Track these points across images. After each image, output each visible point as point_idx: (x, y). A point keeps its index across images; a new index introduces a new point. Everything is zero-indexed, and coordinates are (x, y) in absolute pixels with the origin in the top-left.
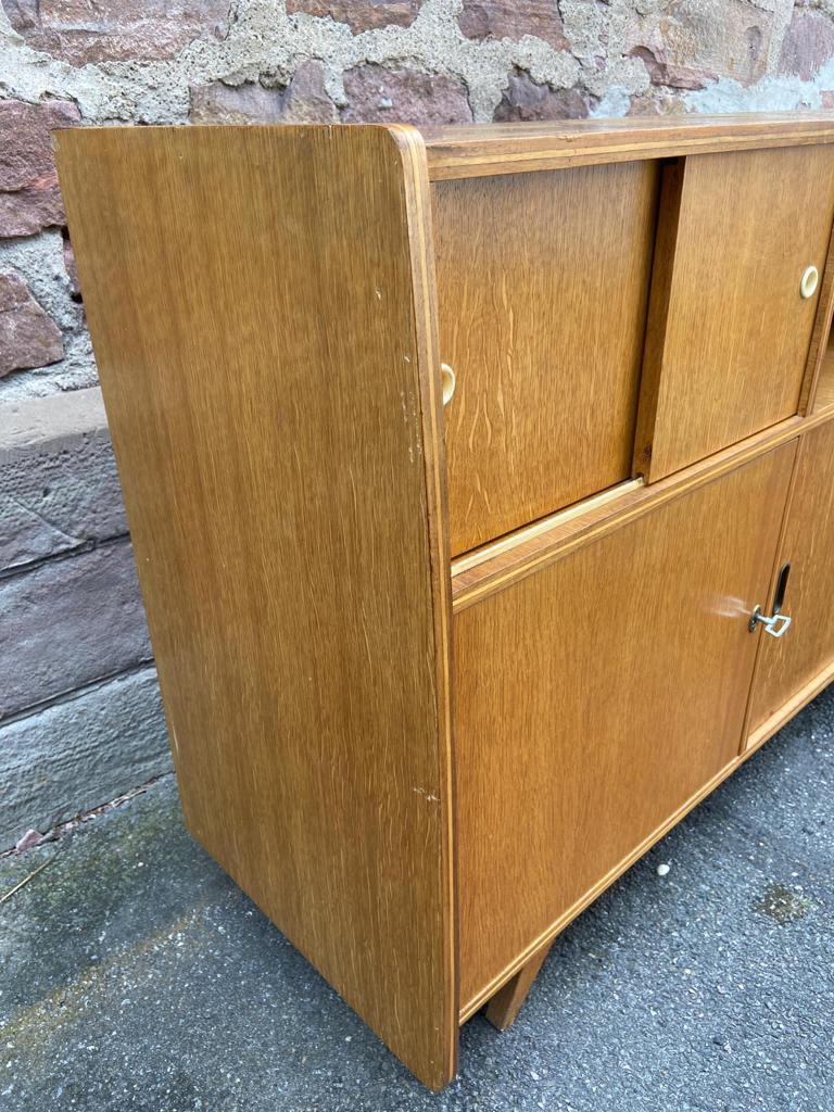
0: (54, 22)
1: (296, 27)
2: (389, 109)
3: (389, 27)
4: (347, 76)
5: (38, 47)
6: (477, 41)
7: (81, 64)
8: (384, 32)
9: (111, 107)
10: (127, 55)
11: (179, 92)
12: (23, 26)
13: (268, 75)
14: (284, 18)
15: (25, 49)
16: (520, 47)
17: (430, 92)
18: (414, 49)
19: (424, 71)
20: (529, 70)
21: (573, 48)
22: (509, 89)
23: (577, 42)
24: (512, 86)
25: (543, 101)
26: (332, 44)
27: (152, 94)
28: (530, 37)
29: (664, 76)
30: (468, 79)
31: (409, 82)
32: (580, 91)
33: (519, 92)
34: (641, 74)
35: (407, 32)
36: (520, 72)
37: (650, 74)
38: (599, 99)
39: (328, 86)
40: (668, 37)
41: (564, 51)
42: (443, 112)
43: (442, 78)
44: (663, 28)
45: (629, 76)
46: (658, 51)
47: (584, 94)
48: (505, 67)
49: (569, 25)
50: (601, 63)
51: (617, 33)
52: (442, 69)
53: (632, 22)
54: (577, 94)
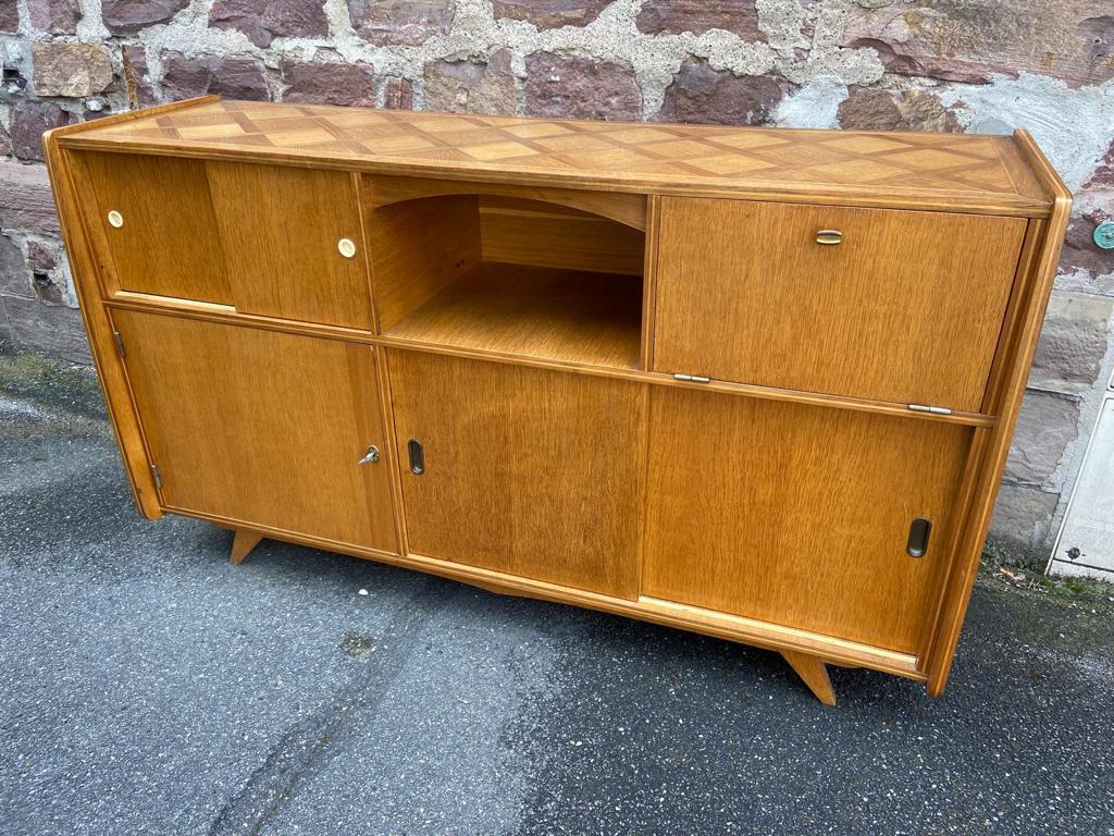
0: (370, 25)
1: (499, 27)
2: (557, 82)
3: (565, 27)
4: (528, 59)
5: (362, 37)
6: (652, 35)
7: (381, 46)
8: (560, 31)
9: (389, 69)
10: (400, 42)
11: (419, 64)
12: (356, 27)
13: (473, 56)
14: (490, 22)
15: (357, 38)
16: (700, 39)
17: (595, 73)
18: (583, 43)
19: (590, 58)
20: (707, 59)
21: (770, 40)
22: (679, 73)
23: (775, 35)
24: (684, 71)
25: (720, 85)
26: (521, 39)
27: (409, 64)
28: (718, 30)
29: (914, 68)
30: (635, 64)
31: (575, 65)
32: (774, 78)
33: (690, 77)
34: (870, 64)
35: (581, 30)
36: (700, 60)
37: (886, 65)
38: (799, 86)
39: (512, 65)
40: (920, 29)
41: (759, 43)
42: (608, 87)
43: (608, 63)
44: (910, 20)
45: (849, 67)
46: (898, 43)
47: (780, 81)
48: (678, 56)
49: (765, 20)
50: (801, 54)
51: (828, 25)
52: (610, 56)
53: (854, 15)
54: (772, 81)
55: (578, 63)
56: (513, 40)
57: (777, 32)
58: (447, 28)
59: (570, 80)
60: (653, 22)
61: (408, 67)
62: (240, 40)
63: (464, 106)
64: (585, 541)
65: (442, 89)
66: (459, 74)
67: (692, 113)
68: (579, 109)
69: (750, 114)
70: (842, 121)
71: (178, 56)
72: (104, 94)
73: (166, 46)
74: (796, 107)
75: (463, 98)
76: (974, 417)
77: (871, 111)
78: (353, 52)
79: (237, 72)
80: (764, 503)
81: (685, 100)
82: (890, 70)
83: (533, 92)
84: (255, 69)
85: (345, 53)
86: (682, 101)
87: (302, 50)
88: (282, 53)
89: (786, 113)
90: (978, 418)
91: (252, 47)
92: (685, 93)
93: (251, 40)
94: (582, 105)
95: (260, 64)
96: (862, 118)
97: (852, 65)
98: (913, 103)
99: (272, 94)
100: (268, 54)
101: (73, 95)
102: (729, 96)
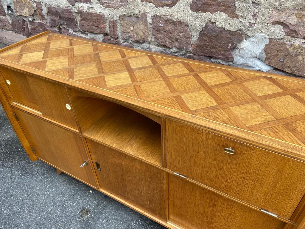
0: (103, 1)
1: (143, 5)
2: (162, 26)
3: (165, 7)
4: (152, 17)
6: (195, 12)
7: (107, 8)
8: (163, 8)
9: (109, 16)
10: (112, 7)
11: (118, 16)
12: (99, 1)
13: (135, 14)
14: (140, 3)
15: (99, 5)
16: (213, 15)
17: (175, 24)
18: (171, 13)
19: (173, 19)
20: (215, 23)
21: (240, 18)
22: (205, 27)
23: (242, 17)
24: (206, 26)
25: (219, 33)
26: (150, 10)
27: (115, 15)
28: (220, 12)
29: (297, 35)
30: (189, 22)
31: (168, 21)
32: (240, 32)
33: (209, 29)
34: (279, 32)
35: (170, 9)
36: (213, 23)
37: (286, 33)
38: (250, 37)
39: (147, 19)
40: (302, 20)
41: (235, 18)
42: (179, 29)
43: (179, 21)
44: (297, 16)
45: (270, 32)
46: (291, 25)
47: (243, 34)
48: (205, 21)
49: (238, 10)
50: (251, 25)
51: (263, 15)
52: (180, 19)
53: (274, 12)
54: (240, 34)
55: (169, 21)
56: (148, 10)
57: (243, 15)
58: (126, 4)
59: (166, 26)
60: (196, 7)
61: (115, 16)
62: (66, 2)
63: (132, 31)
64: (149, 203)
65: (125, 24)
66: (131, 20)
67: (209, 42)
68: (169, 36)
69: (230, 45)
70: (266, 51)
71: (50, 6)
72: (32, 16)
73: (47, 3)
74: (248, 44)
75: (132, 29)
76: (287, 221)
77: (278, 49)
78: (98, 9)
79: (66, 13)
80: (208, 212)
81: (206, 37)
82: (287, 34)
83: (154, 29)
84: (71, 12)
85: (96, 9)
86: (205, 37)
87: (84, 7)
88: (78, 8)
89: (244, 46)
90: (289, 221)
91: (69, 5)
92: (206, 35)
93: (69, 2)
94: (170, 35)
95: (72, 11)
96: (274, 51)
97: (272, 31)
98: (295, 49)
99: (77, 20)
100: (74, 8)
101: (25, 15)
102: (223, 37)
